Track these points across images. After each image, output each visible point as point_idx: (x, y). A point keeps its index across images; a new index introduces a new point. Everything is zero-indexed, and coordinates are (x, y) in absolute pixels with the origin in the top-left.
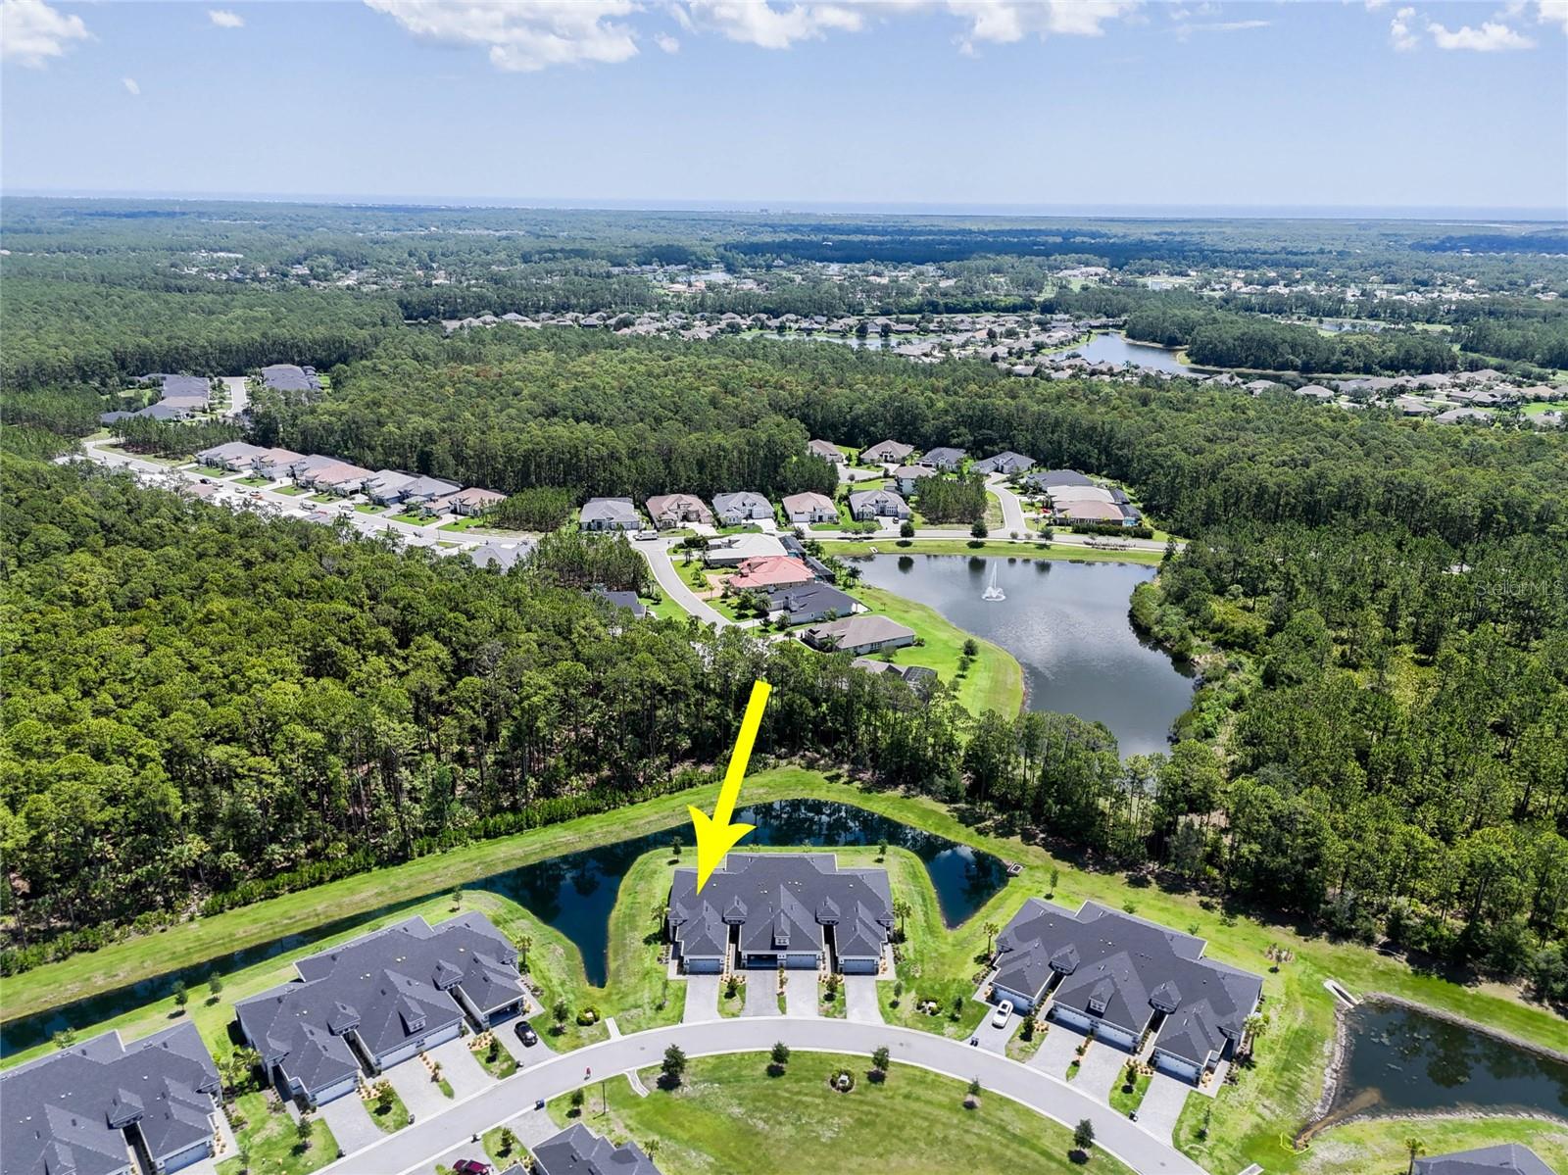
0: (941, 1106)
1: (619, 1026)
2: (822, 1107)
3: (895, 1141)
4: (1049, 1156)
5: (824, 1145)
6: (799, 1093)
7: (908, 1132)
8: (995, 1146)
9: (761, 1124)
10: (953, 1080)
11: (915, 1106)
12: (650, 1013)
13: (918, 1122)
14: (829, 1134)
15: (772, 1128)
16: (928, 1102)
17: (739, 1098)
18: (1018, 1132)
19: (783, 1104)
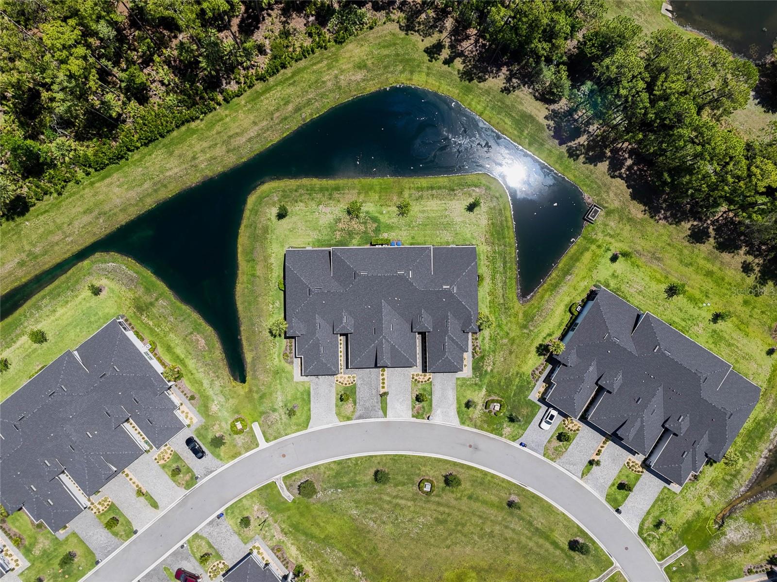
0: (492, 505)
1: (264, 433)
2: (412, 509)
3: (459, 535)
4: (555, 544)
5: (412, 539)
6: (396, 497)
7: (469, 528)
8: (523, 539)
9: (372, 523)
10: (503, 480)
11: (476, 506)
12: (285, 418)
13: (475, 519)
14: (416, 530)
15: (379, 526)
16: (485, 502)
17: (356, 502)
18: (539, 526)
19: (386, 506)
